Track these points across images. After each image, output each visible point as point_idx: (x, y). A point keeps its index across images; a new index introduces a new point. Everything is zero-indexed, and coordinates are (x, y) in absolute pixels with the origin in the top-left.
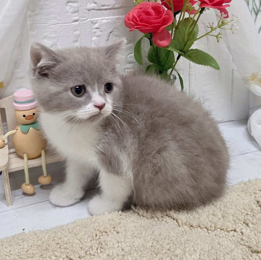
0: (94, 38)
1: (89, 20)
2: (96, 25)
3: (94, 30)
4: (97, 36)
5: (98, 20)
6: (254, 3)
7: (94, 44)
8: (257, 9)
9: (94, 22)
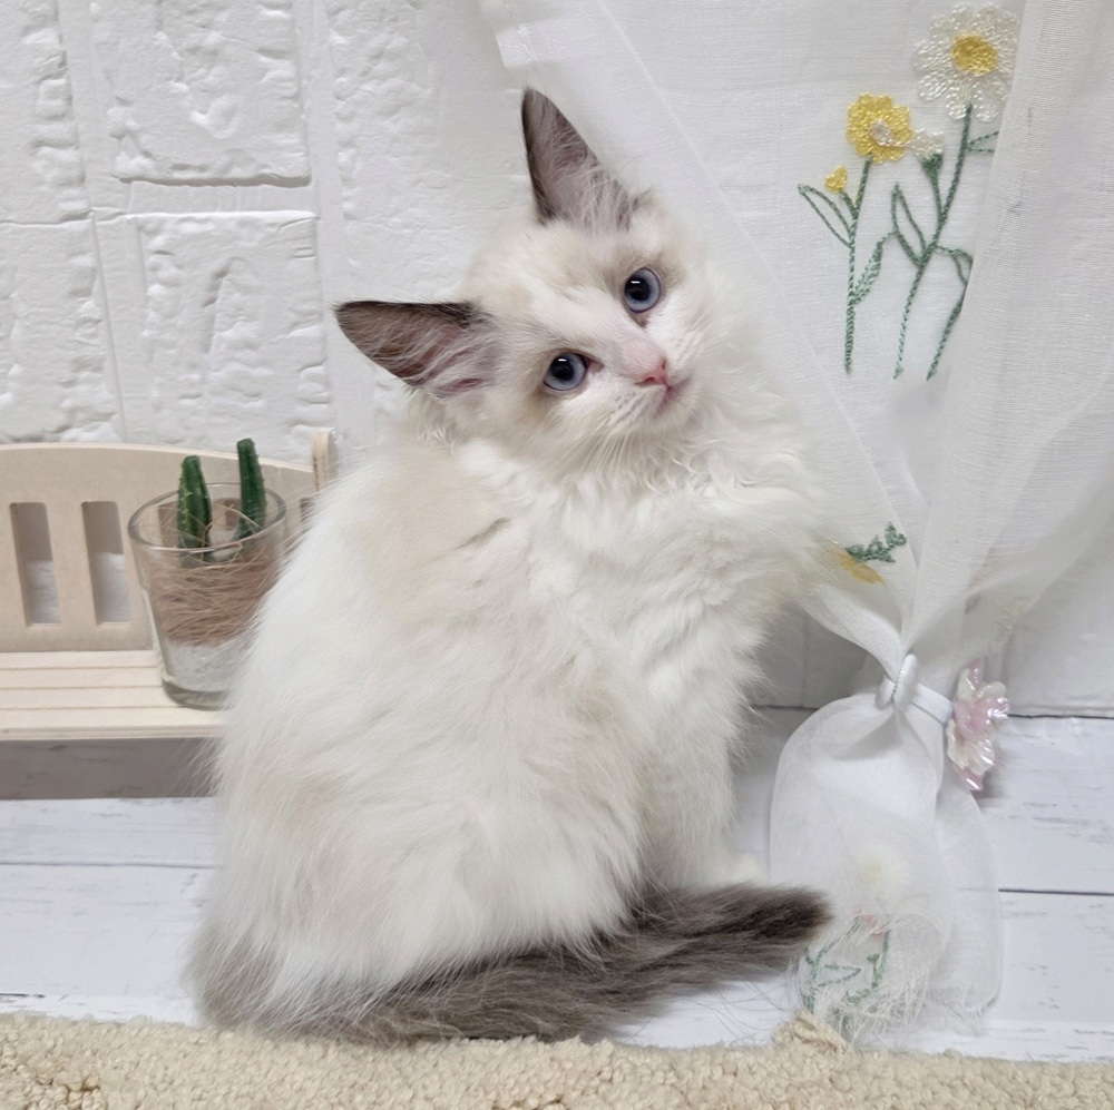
0: (155, 289)
1: (129, 217)
2: (159, 241)
3: (153, 259)
4: (166, 283)
5: (162, 221)
6: (900, 213)
7: (156, 310)
8: (922, 241)
9: (151, 226)
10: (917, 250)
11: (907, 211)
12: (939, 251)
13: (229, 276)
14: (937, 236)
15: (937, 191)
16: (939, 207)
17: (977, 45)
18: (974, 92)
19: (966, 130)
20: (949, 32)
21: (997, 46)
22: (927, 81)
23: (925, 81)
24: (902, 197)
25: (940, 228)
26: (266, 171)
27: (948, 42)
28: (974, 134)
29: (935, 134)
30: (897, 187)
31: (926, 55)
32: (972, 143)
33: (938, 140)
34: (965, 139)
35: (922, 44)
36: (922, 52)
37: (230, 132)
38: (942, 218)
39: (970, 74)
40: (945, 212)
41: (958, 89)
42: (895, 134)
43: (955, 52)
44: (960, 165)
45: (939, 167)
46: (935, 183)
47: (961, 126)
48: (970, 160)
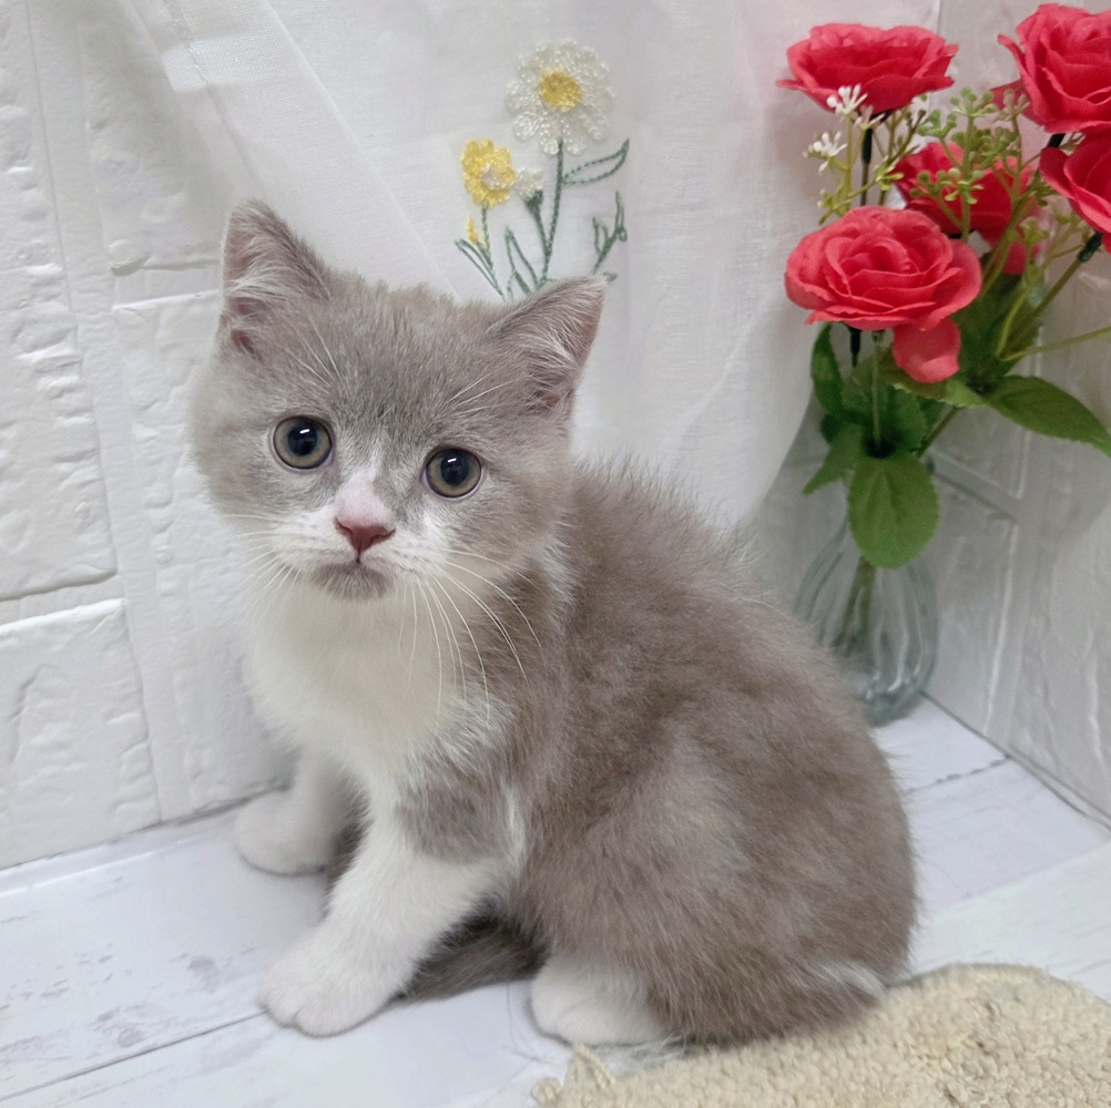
6: (514, 254)
8: (534, 276)
10: (532, 286)
11: (519, 251)
14: (545, 270)
15: (540, 226)
16: (544, 241)
17: (561, 81)
18: (562, 127)
19: (560, 165)
20: (534, 69)
21: (579, 80)
22: (521, 120)
23: (520, 121)
24: (513, 238)
25: (547, 261)
27: (534, 80)
28: (566, 170)
29: (535, 172)
30: (507, 230)
31: (518, 95)
32: (567, 176)
33: (537, 177)
34: (560, 172)
35: (513, 85)
36: (514, 93)
38: (548, 253)
39: (558, 110)
40: (550, 245)
41: (548, 125)
42: (501, 176)
43: (542, 89)
44: (558, 198)
45: (541, 203)
46: (538, 218)
47: (556, 161)
48: (565, 192)
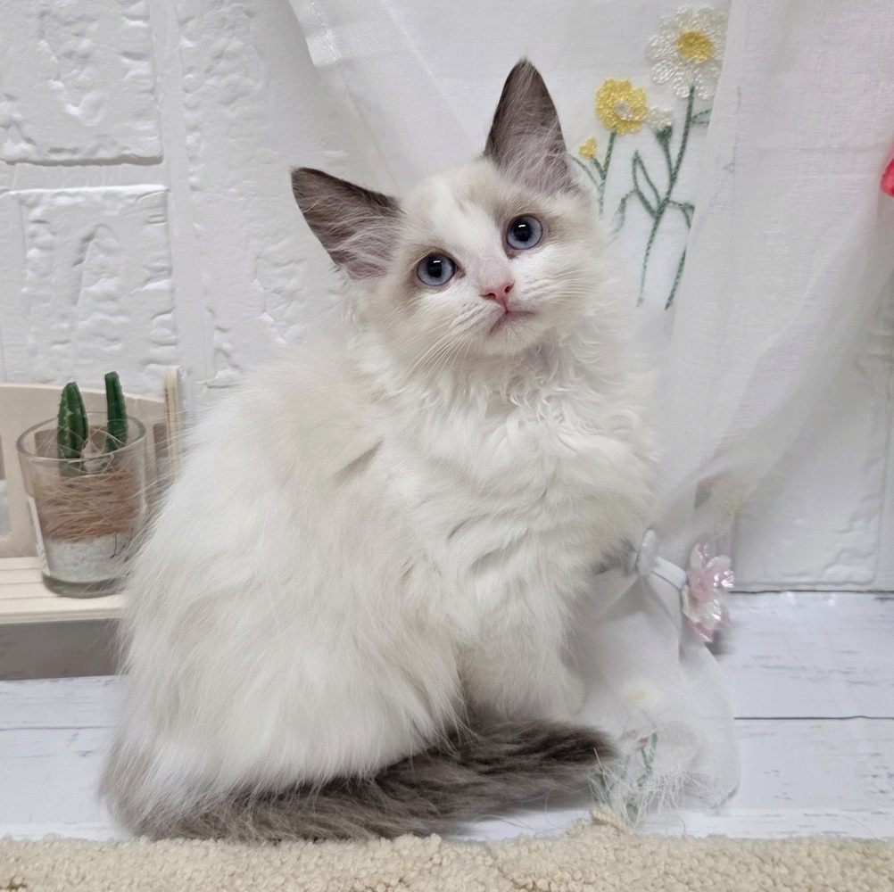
10: (654, 204)
11: (645, 173)
12: (671, 204)
13: (95, 240)
14: (669, 193)
15: (668, 156)
16: (670, 169)
17: (697, 39)
18: (695, 76)
19: (690, 107)
20: (675, 28)
21: (713, 39)
22: (658, 67)
23: (657, 68)
24: (641, 162)
25: (671, 186)
26: (127, 152)
27: (674, 36)
28: (697, 109)
29: (666, 110)
30: (636, 154)
31: (657, 47)
32: (695, 117)
33: (668, 115)
34: (689, 113)
35: (654, 39)
36: (654, 44)
37: (97, 121)
38: (673, 178)
39: (692, 62)
40: (675, 173)
41: (682, 74)
42: (635, 111)
43: (679, 44)
44: (686, 134)
45: (670, 137)
46: (666, 149)
47: (686, 104)
48: (694, 130)
